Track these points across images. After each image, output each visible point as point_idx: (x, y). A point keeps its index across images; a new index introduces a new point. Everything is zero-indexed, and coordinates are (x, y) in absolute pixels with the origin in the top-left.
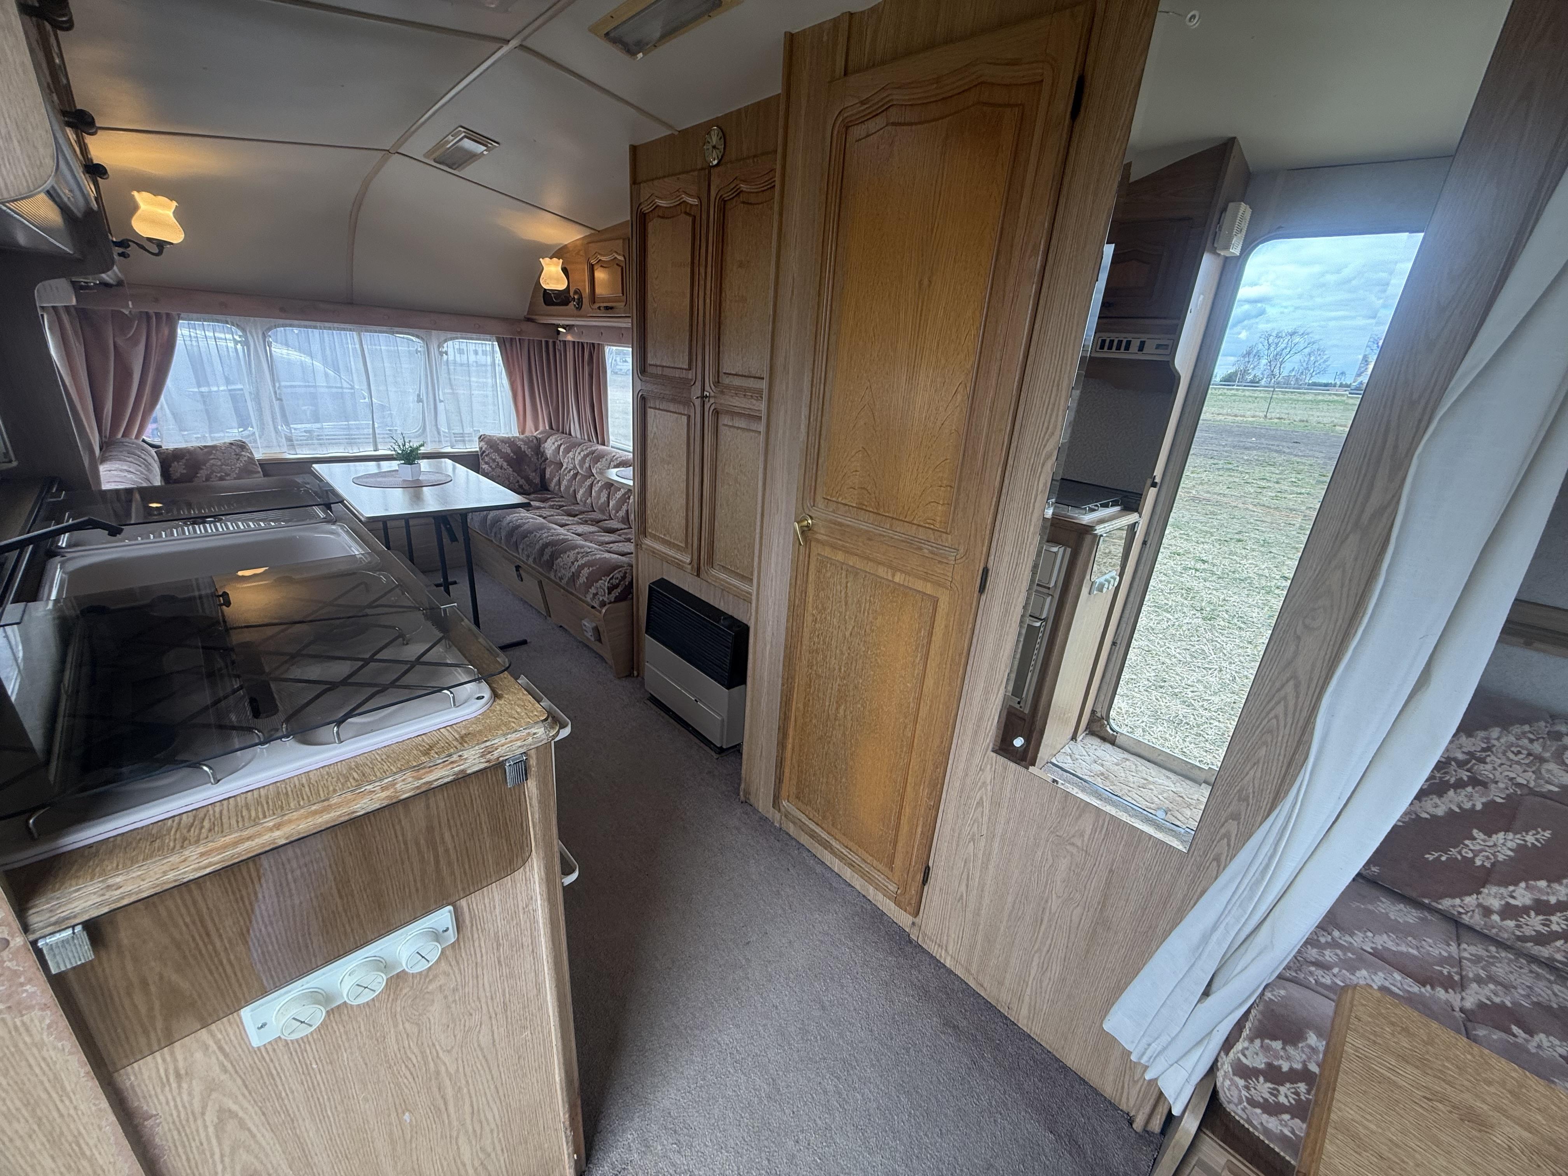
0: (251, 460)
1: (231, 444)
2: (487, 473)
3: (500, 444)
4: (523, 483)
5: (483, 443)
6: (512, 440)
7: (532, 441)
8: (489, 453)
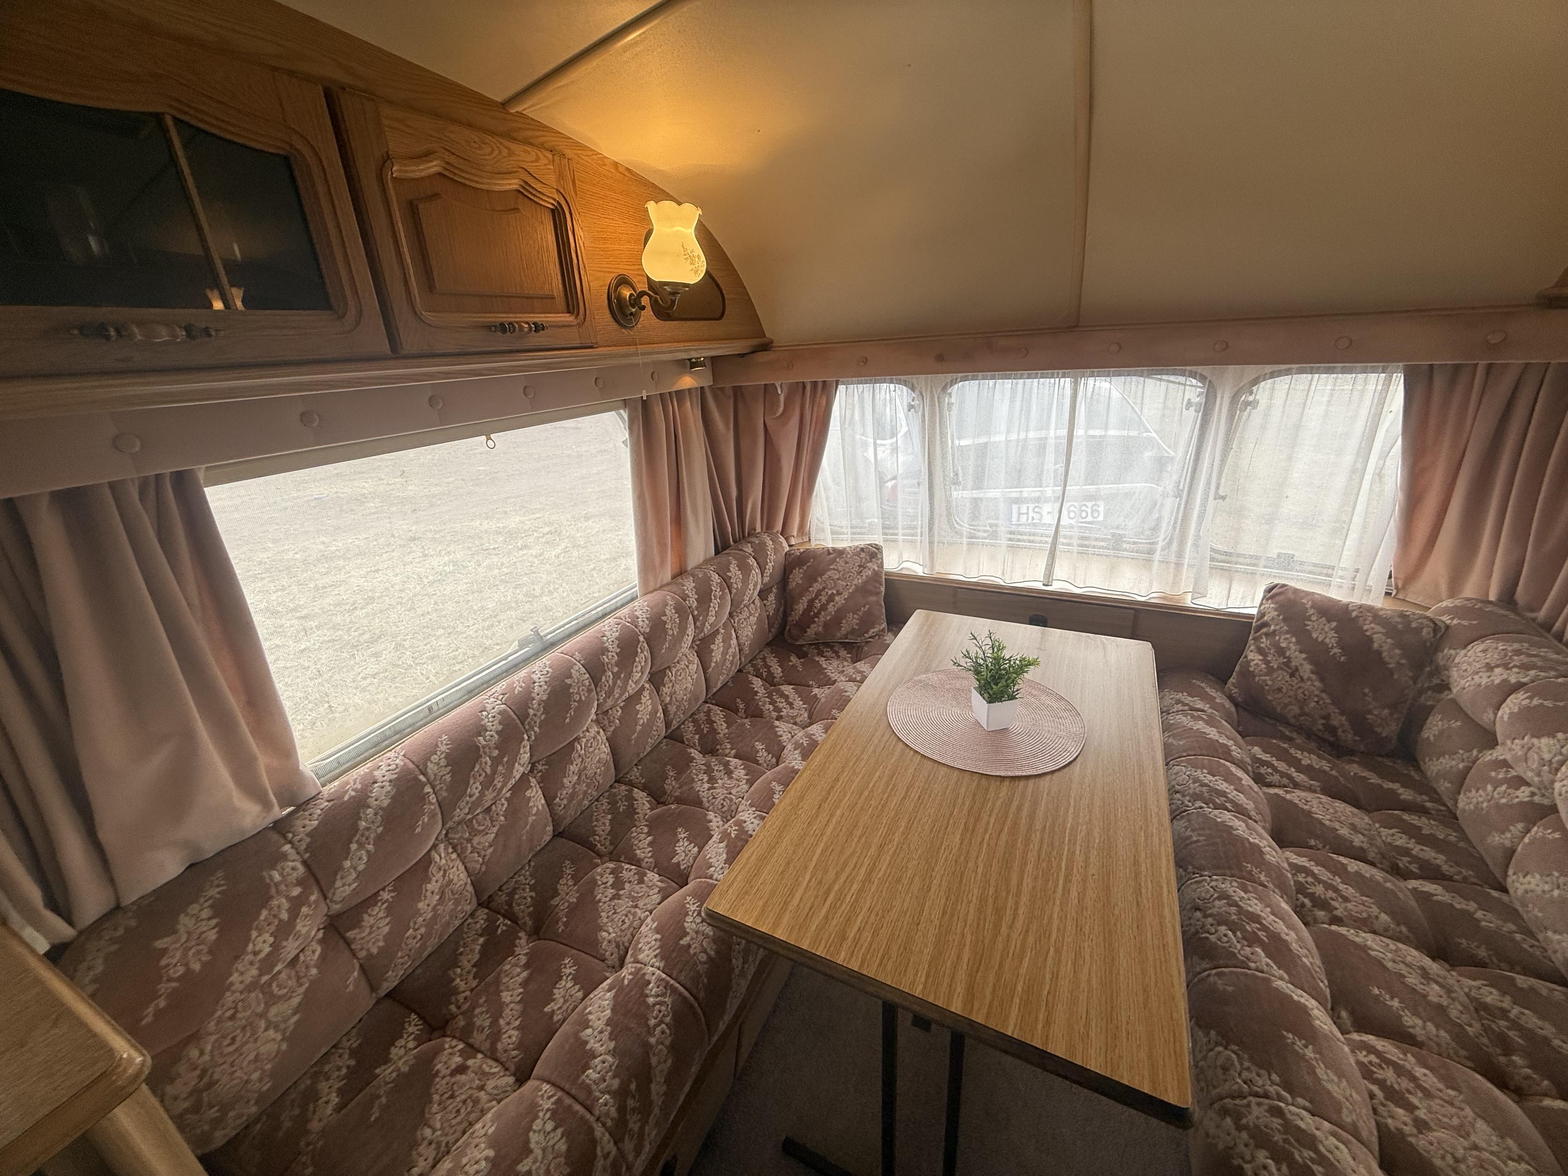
0: (877, 575)
1: (862, 550)
2: (1253, 675)
3: (1314, 618)
4: (1342, 725)
5: (1270, 605)
6: (1354, 614)
7: (1418, 630)
8: (1275, 631)
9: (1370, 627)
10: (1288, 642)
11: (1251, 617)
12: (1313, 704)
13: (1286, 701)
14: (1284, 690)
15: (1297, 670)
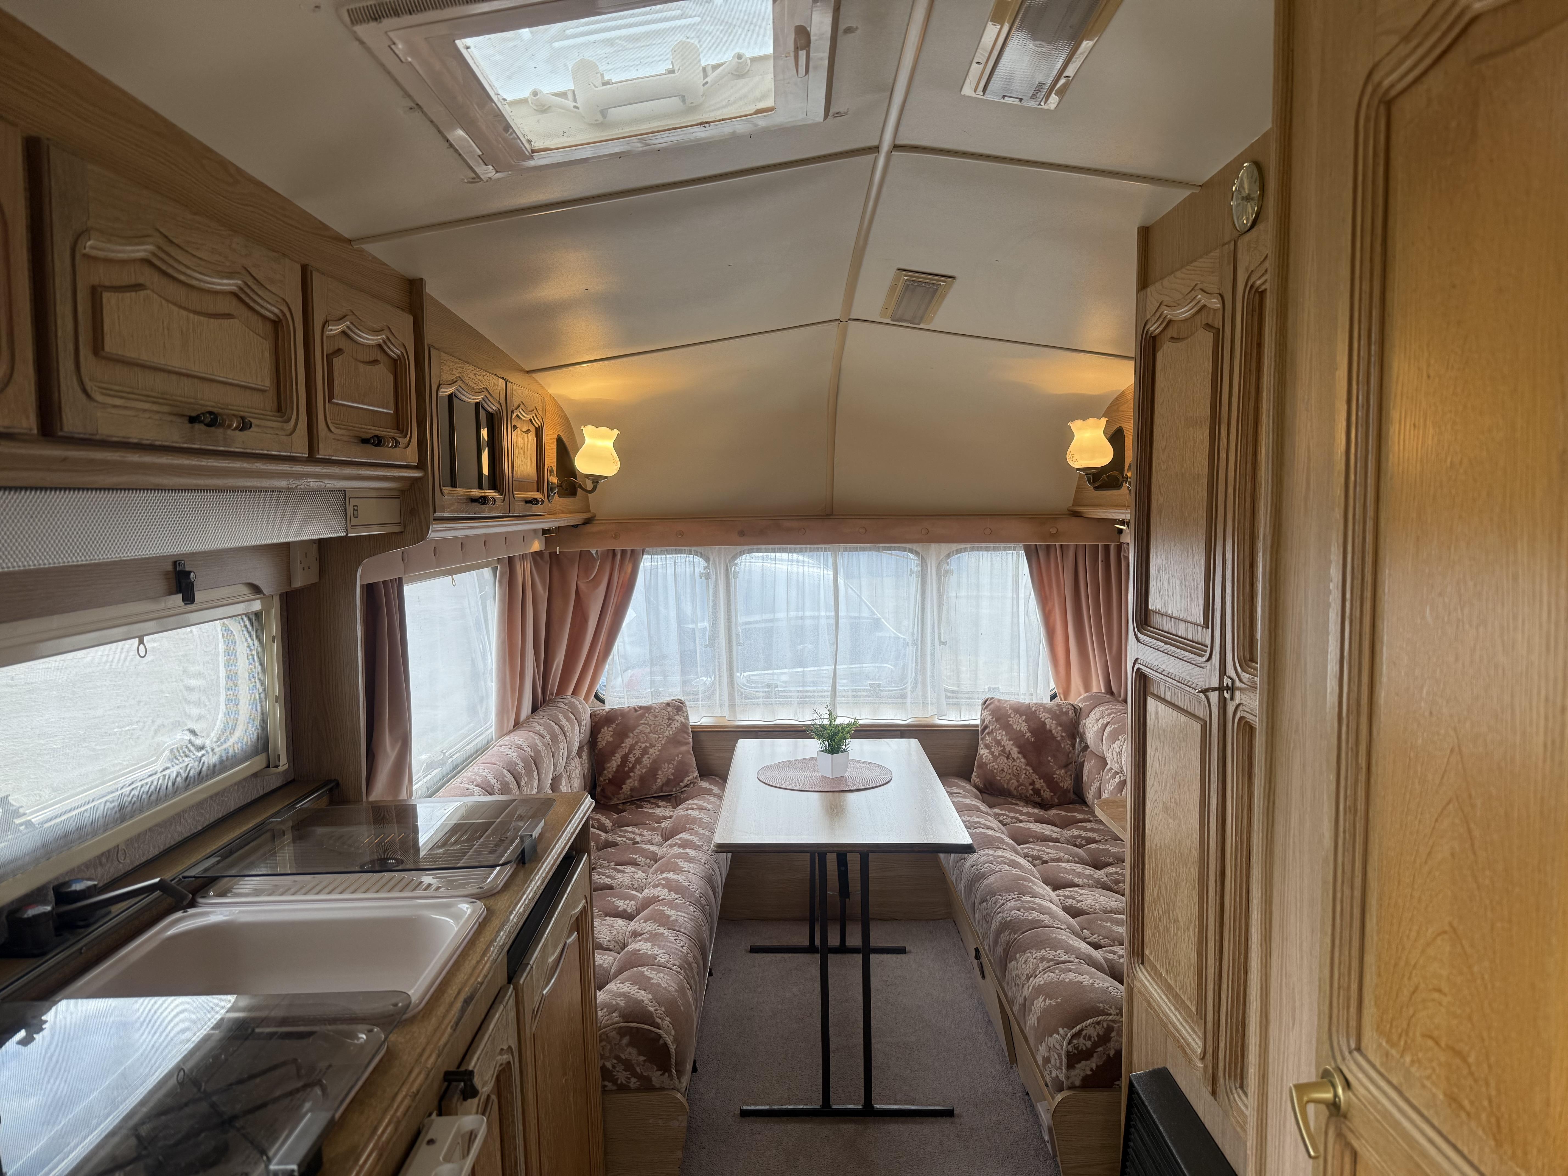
0: (684, 726)
1: (668, 704)
2: (985, 764)
3: (1012, 716)
4: (1042, 787)
5: (986, 713)
6: (1033, 709)
8: (992, 730)
9: (1043, 716)
10: (1001, 735)
11: (977, 726)
12: (1024, 775)
13: (1008, 777)
14: (1005, 770)
15: (1010, 753)
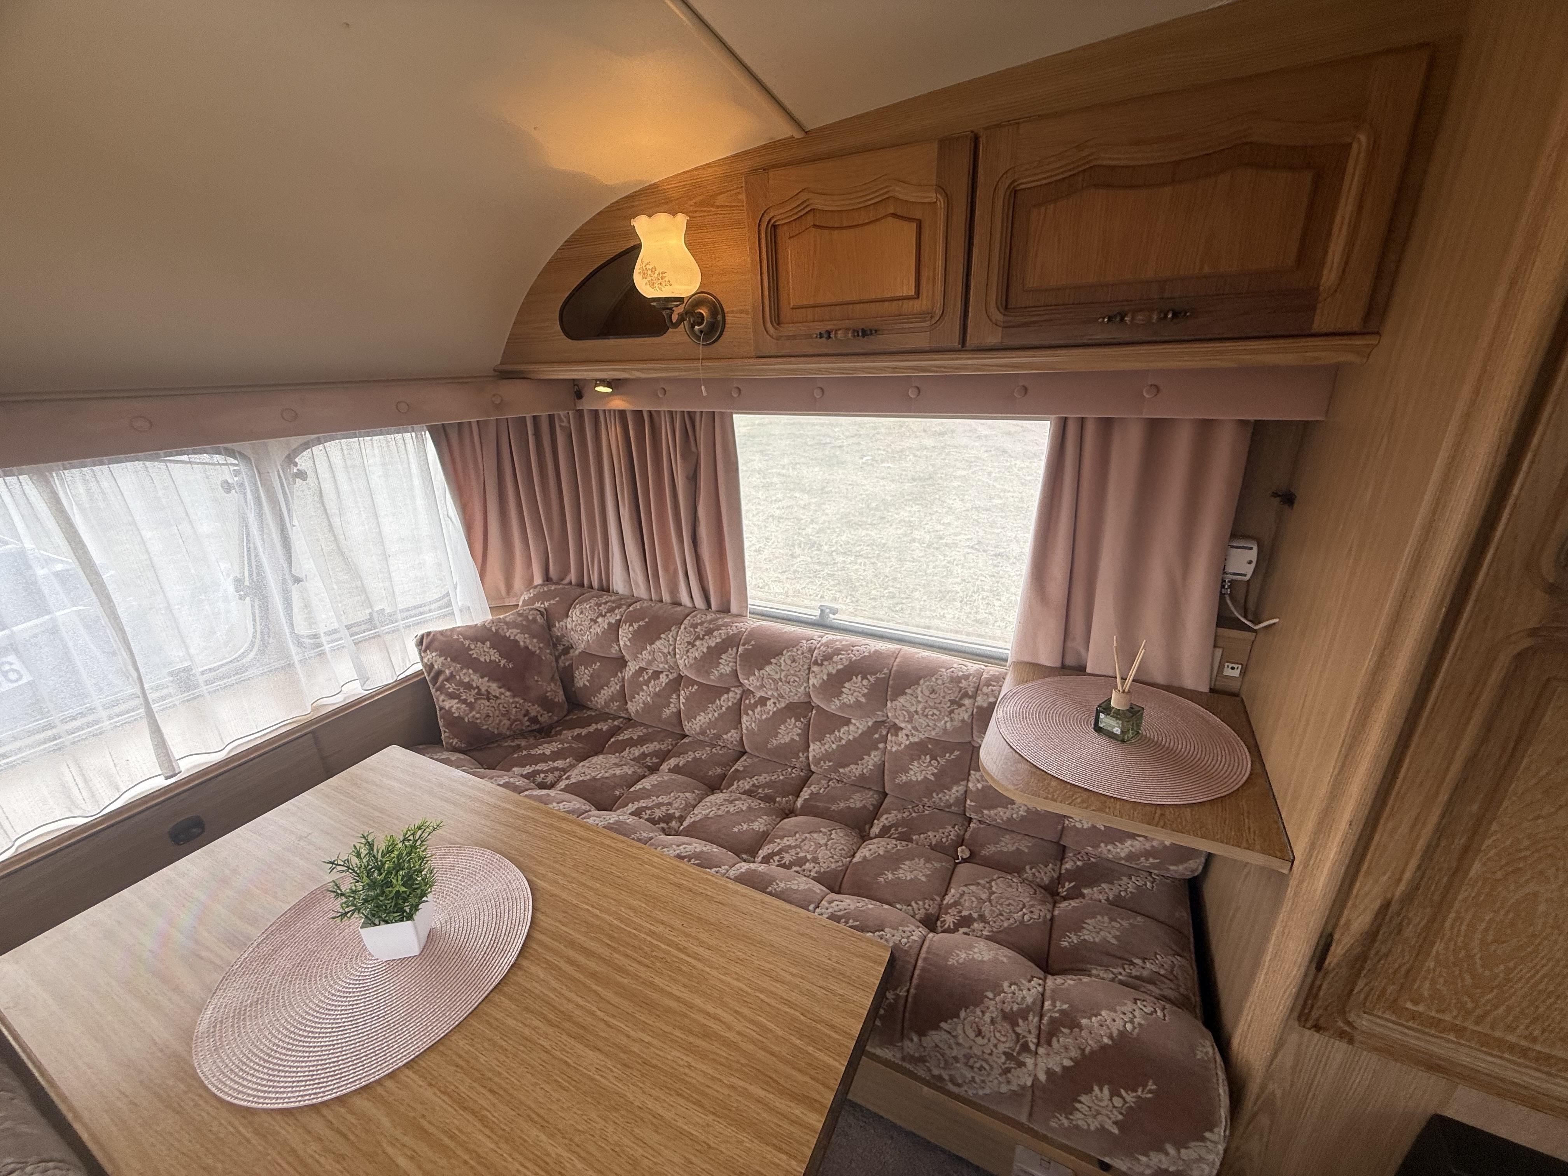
2: (457, 718)
3: (472, 647)
5: (430, 654)
6: (494, 629)
7: (534, 620)
8: (451, 673)
9: (509, 634)
10: (468, 676)
12: (514, 710)
13: (497, 721)
